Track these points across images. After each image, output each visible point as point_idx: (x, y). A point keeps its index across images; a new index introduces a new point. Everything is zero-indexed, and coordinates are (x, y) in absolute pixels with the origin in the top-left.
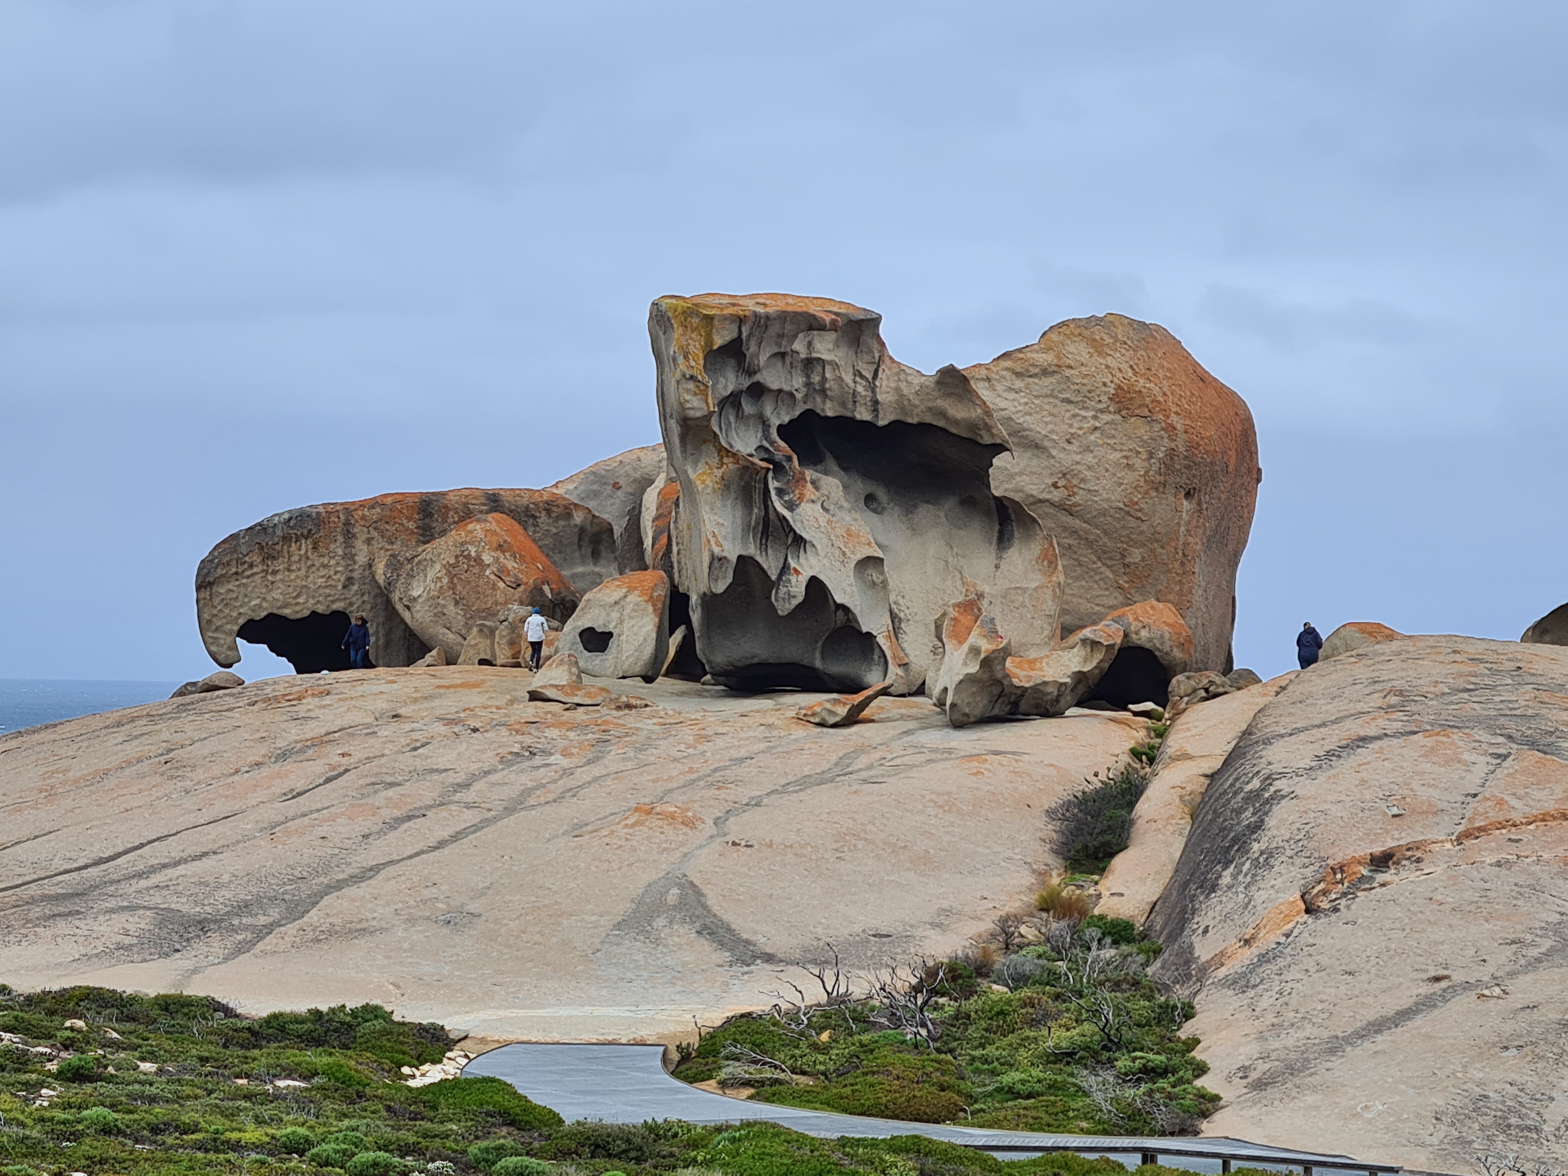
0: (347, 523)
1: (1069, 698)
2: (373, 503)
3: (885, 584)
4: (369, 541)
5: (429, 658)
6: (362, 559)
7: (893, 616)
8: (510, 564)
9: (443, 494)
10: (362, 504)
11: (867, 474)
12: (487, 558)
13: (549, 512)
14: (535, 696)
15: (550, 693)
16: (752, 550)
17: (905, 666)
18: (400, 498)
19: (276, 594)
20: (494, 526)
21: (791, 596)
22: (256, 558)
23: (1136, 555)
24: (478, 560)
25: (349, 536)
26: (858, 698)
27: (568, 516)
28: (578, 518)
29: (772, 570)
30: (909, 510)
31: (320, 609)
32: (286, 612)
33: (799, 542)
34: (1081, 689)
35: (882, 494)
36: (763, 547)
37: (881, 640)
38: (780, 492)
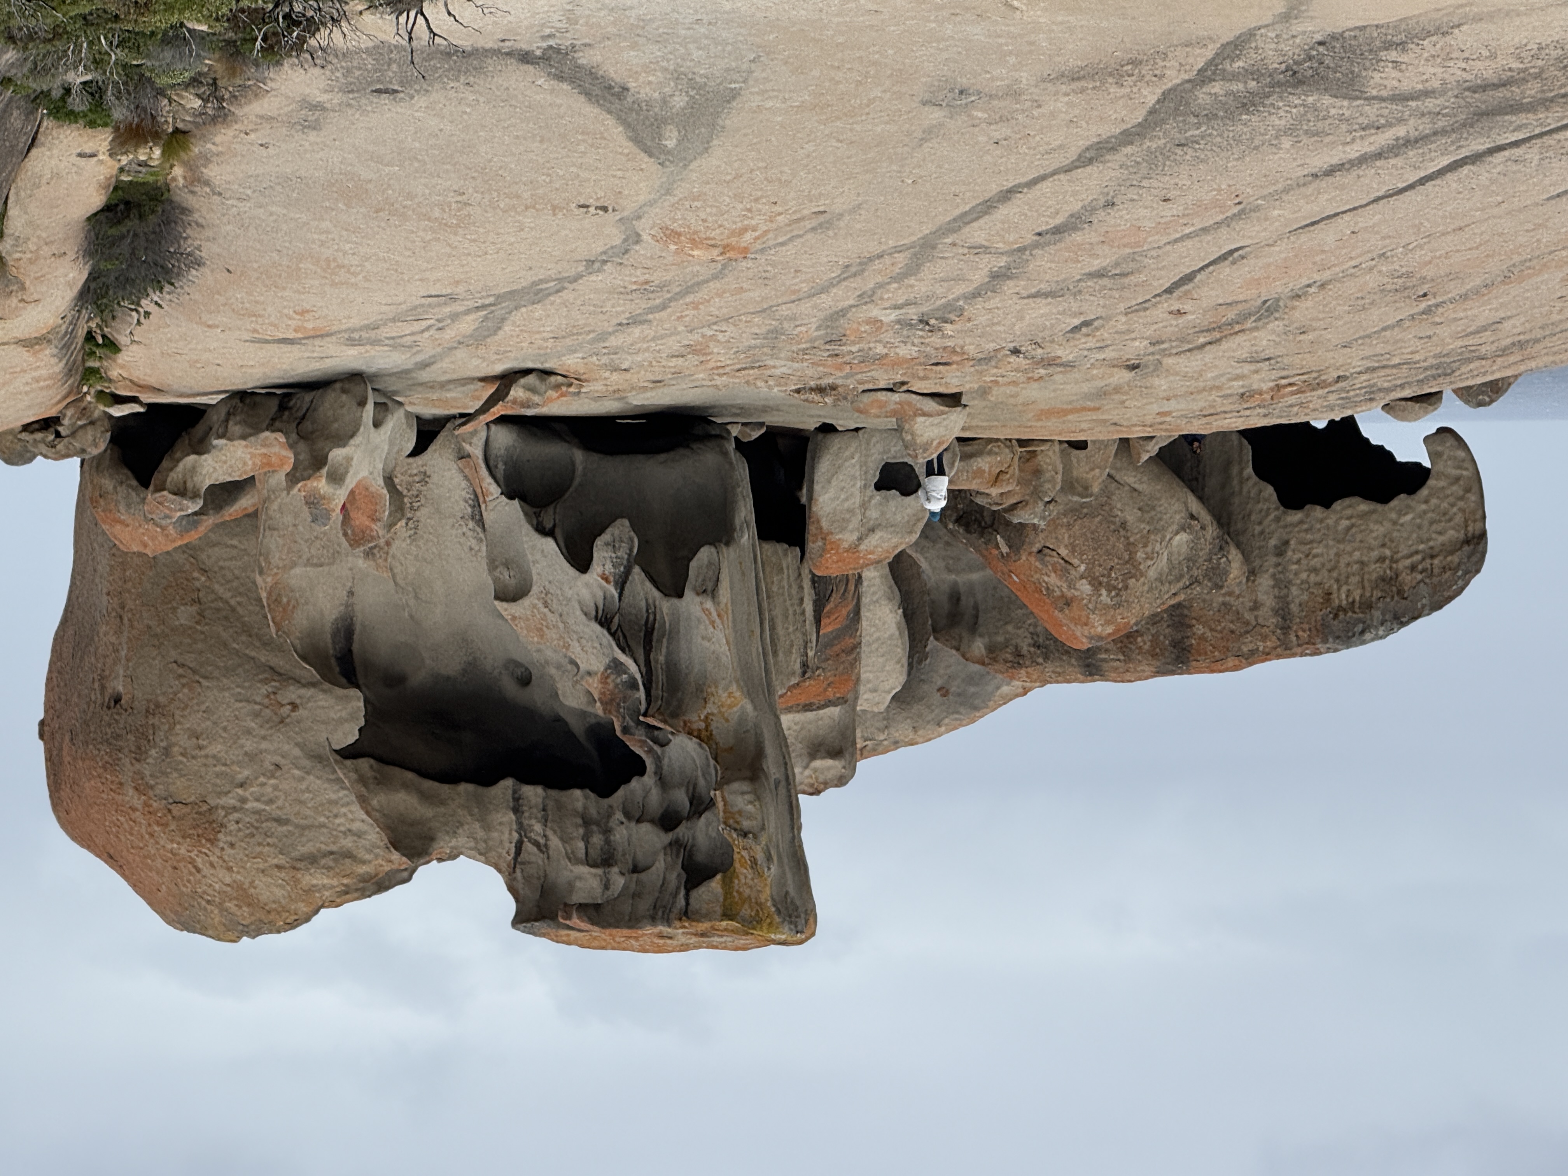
0: (1286, 629)
1: (215, 418)
2: (1251, 658)
3: (492, 565)
4: (1256, 606)
5: (1153, 449)
6: (1265, 582)
7: (481, 522)
8: (1053, 580)
9: (1161, 672)
10: (1267, 656)
11: (529, 714)
12: (1085, 587)
13: (1018, 654)
14: (953, 400)
15: (931, 405)
16: (666, 606)
17: (463, 456)
18: (1216, 665)
19: (1380, 530)
20: (1078, 631)
21: (612, 545)
22: (1407, 579)
23: (184, 615)
24: (1097, 585)
25: (1283, 612)
26: (499, 410)
27: (991, 649)
28: (978, 647)
29: (639, 582)
30: (472, 667)
31: (1318, 511)
32: (1364, 506)
33: (604, 619)
34: (200, 429)
35: (509, 687)
36: (651, 609)
37: (494, 490)
38: (633, 685)
